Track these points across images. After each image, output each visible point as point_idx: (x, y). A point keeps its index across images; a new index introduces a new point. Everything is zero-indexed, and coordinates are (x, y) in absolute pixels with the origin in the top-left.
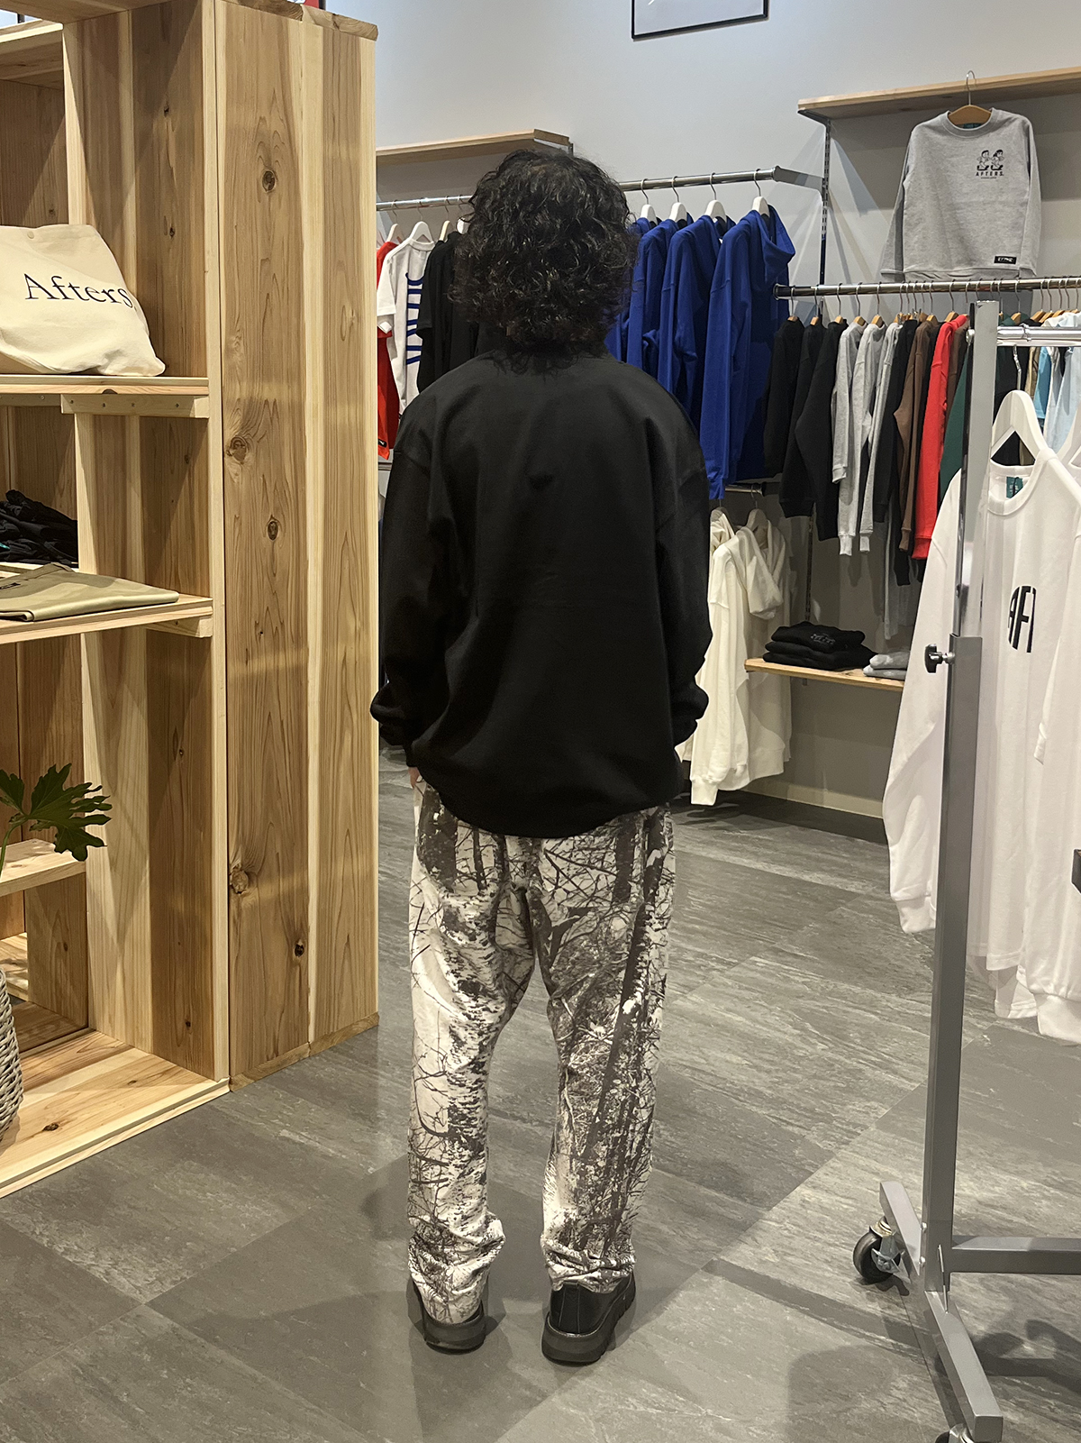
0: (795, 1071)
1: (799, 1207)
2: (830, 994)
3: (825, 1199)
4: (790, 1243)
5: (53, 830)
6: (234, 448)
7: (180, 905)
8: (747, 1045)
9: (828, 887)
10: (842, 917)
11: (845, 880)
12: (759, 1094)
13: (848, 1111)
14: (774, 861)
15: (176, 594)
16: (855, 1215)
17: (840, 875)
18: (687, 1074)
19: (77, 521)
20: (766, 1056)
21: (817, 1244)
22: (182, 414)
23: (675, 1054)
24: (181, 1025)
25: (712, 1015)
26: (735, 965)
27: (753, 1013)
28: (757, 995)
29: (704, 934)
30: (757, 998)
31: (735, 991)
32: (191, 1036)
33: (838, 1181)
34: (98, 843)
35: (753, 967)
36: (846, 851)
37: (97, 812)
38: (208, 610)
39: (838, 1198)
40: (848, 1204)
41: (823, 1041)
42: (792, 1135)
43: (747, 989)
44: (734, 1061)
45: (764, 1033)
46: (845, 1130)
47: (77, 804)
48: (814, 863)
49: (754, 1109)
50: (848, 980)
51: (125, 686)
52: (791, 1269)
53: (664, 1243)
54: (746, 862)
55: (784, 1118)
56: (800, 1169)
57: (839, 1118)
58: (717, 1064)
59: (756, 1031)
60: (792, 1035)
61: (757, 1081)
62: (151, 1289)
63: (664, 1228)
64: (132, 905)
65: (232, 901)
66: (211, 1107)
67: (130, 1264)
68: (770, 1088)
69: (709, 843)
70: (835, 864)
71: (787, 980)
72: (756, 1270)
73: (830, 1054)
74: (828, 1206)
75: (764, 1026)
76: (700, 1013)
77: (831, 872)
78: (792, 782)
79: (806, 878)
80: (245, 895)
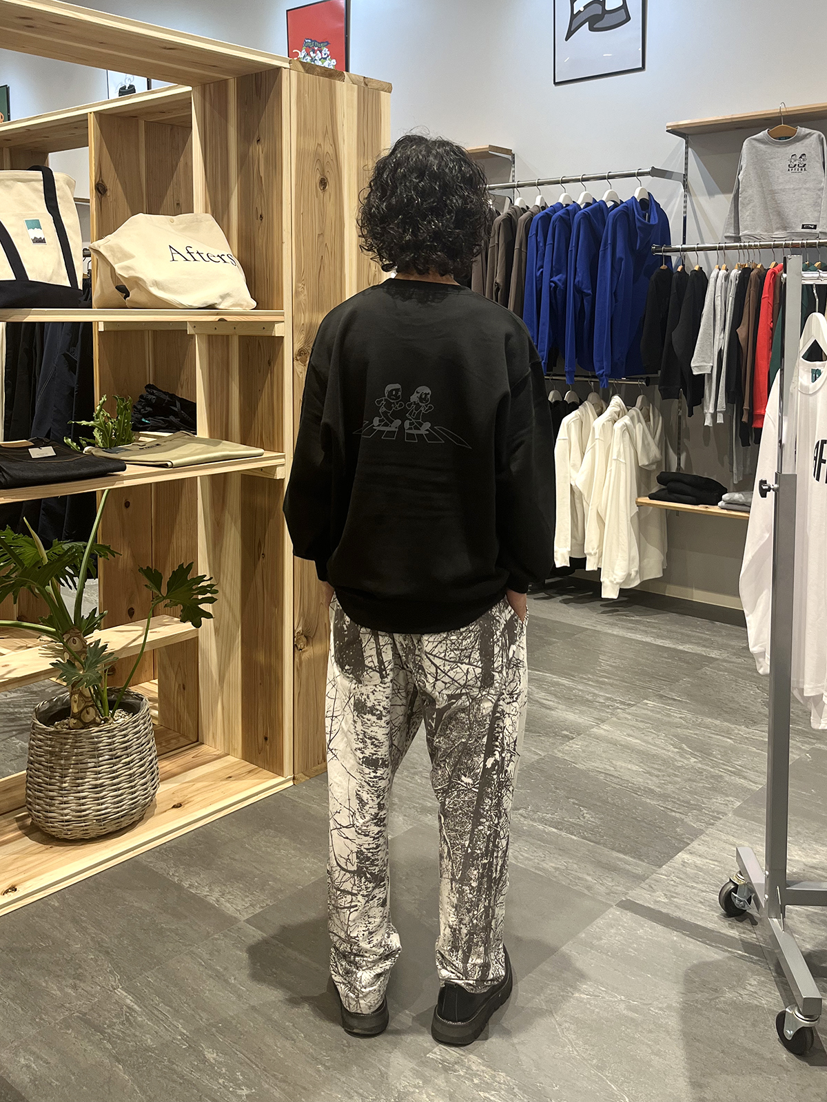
0: (676, 776)
1: (681, 866)
2: (699, 725)
3: (699, 861)
4: (675, 889)
5: (180, 607)
6: (300, 355)
7: (261, 658)
8: (642, 758)
9: (696, 654)
10: (706, 674)
11: (708, 650)
12: (652, 791)
13: (713, 803)
14: (659, 636)
15: (261, 451)
16: (719, 872)
17: (704, 646)
18: (601, 777)
19: (196, 404)
20: (656, 766)
21: (694, 890)
22: (267, 334)
23: (593, 764)
24: (261, 739)
25: (618, 739)
26: (634, 705)
27: (646, 738)
28: (648, 725)
29: (611, 685)
30: (648, 728)
31: (633, 723)
32: (268, 747)
33: (707, 849)
34: (208, 616)
35: (645, 707)
36: (708, 630)
37: (209, 595)
38: (282, 461)
39: (708, 861)
40: (714, 865)
41: (695, 756)
42: (675, 819)
43: (641, 721)
44: (634, 769)
45: (654, 750)
46: (711, 816)
47: (197, 589)
48: (686, 638)
49: (648, 801)
50: (711, 715)
51: (227, 512)
52: (676, 906)
53: (589, 888)
54: (638, 637)
55: (669, 807)
56: (681, 841)
57: (707, 807)
58: (622, 770)
59: (648, 749)
60: (673, 752)
61: (649, 782)
62: (247, 912)
63: (589, 878)
64: (229, 660)
65: (296, 655)
66: (281, 795)
67: (232, 895)
68: (659, 787)
69: (612, 625)
70: (701, 638)
71: (669, 716)
72: (652, 907)
73: (700, 765)
74: (701, 866)
75: (654, 746)
76: (610, 737)
77: (698, 644)
78: (669, 582)
79: (681, 648)
80: (304, 651)
